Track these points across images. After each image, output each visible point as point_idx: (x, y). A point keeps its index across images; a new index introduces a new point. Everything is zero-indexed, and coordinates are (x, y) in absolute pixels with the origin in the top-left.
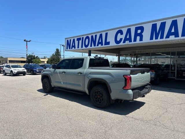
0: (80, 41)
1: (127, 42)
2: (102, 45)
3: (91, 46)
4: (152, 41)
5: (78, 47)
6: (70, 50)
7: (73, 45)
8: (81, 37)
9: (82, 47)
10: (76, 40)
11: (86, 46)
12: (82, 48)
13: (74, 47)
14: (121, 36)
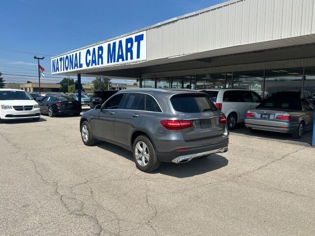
0: (62, 62)
1: (94, 66)
2: (77, 67)
4: (109, 64)
7: (57, 67)
8: (63, 56)
10: (59, 60)
11: (67, 69)
12: (64, 72)
14: (90, 58)
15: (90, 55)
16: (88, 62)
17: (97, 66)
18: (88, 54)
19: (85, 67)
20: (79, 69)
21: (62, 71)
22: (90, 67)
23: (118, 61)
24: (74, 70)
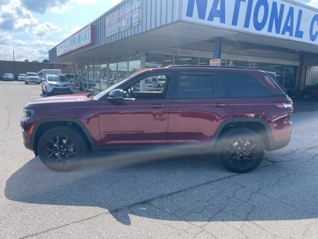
0: (242, 3)
2: (291, 35)
3: (270, 30)
5: (235, 22)
6: (201, 21)
7: (219, 8)
9: (247, 25)
11: (259, 27)
13: (222, 15)
16: (314, 33)
18: (316, 22)
19: (306, 39)
20: (293, 38)
21: (240, 27)
22: (316, 42)
24: (280, 36)
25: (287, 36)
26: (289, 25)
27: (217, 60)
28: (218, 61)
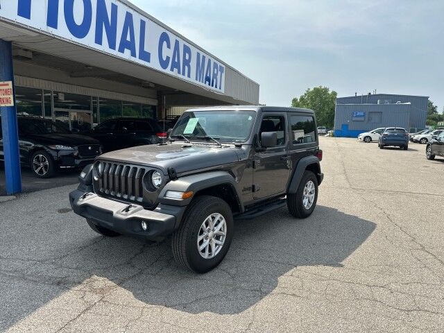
2: (133, 54)
3: (99, 40)
14: (168, 52)
15: (169, 47)
16: (164, 59)
17: (180, 76)
18: (165, 43)
19: (154, 64)
20: (137, 60)
22: (168, 71)
23: (205, 83)
25: (126, 55)
26: (128, 39)
27: (6, 83)
28: (8, 85)
